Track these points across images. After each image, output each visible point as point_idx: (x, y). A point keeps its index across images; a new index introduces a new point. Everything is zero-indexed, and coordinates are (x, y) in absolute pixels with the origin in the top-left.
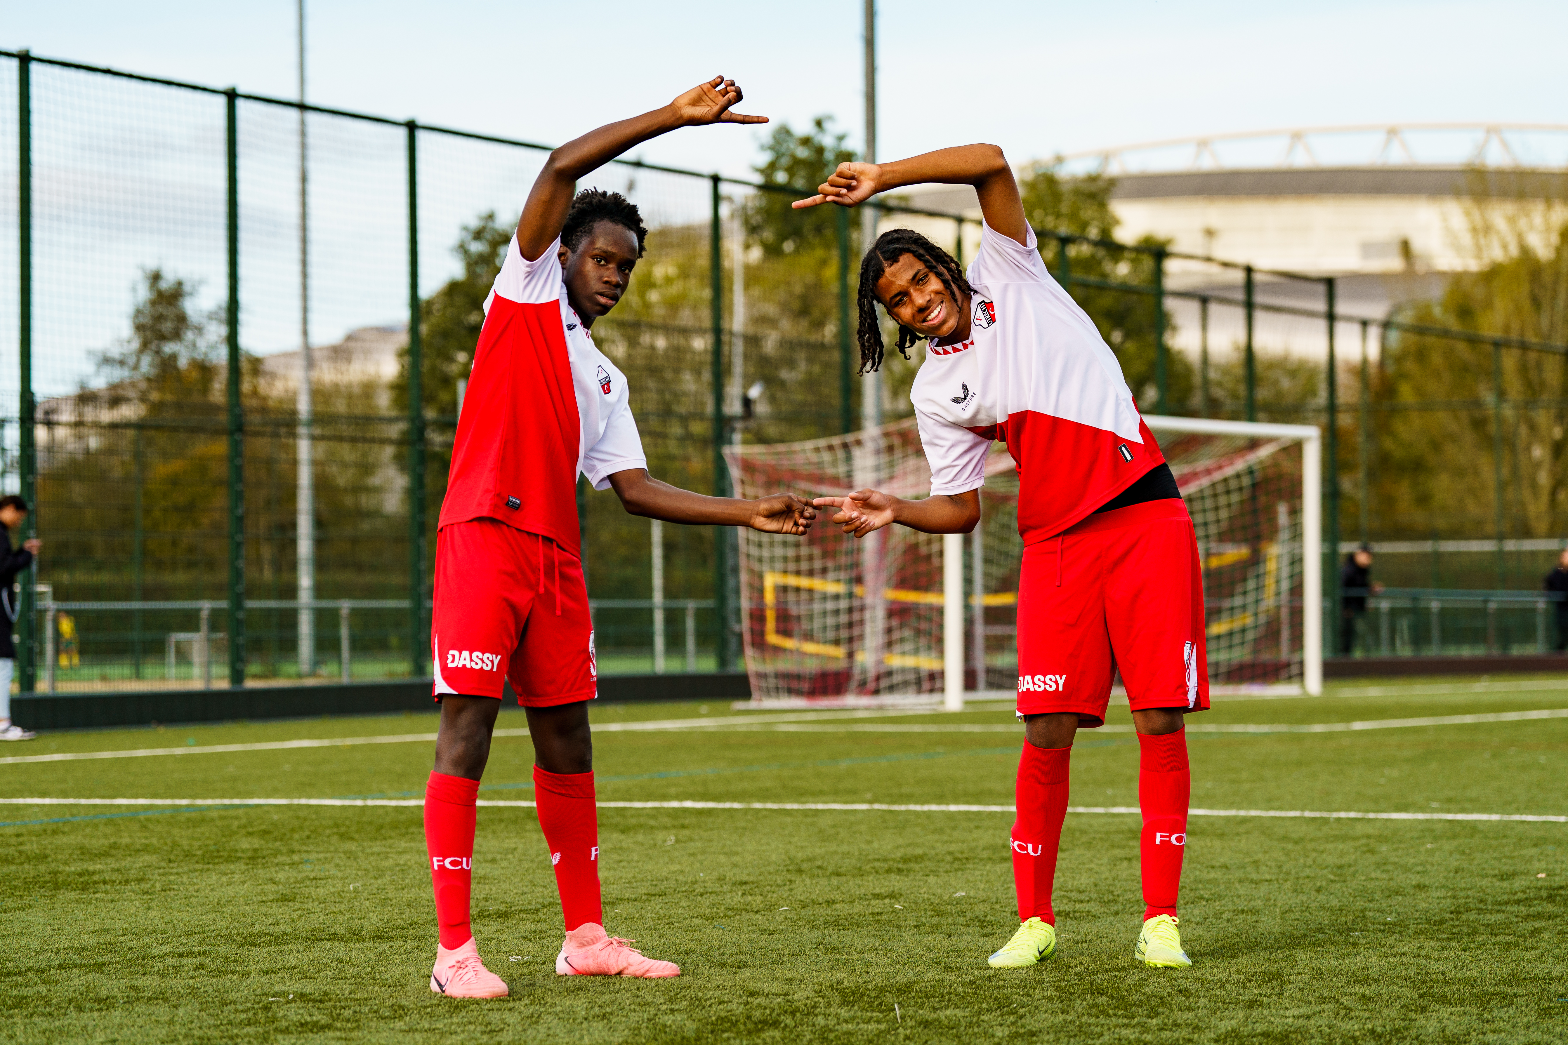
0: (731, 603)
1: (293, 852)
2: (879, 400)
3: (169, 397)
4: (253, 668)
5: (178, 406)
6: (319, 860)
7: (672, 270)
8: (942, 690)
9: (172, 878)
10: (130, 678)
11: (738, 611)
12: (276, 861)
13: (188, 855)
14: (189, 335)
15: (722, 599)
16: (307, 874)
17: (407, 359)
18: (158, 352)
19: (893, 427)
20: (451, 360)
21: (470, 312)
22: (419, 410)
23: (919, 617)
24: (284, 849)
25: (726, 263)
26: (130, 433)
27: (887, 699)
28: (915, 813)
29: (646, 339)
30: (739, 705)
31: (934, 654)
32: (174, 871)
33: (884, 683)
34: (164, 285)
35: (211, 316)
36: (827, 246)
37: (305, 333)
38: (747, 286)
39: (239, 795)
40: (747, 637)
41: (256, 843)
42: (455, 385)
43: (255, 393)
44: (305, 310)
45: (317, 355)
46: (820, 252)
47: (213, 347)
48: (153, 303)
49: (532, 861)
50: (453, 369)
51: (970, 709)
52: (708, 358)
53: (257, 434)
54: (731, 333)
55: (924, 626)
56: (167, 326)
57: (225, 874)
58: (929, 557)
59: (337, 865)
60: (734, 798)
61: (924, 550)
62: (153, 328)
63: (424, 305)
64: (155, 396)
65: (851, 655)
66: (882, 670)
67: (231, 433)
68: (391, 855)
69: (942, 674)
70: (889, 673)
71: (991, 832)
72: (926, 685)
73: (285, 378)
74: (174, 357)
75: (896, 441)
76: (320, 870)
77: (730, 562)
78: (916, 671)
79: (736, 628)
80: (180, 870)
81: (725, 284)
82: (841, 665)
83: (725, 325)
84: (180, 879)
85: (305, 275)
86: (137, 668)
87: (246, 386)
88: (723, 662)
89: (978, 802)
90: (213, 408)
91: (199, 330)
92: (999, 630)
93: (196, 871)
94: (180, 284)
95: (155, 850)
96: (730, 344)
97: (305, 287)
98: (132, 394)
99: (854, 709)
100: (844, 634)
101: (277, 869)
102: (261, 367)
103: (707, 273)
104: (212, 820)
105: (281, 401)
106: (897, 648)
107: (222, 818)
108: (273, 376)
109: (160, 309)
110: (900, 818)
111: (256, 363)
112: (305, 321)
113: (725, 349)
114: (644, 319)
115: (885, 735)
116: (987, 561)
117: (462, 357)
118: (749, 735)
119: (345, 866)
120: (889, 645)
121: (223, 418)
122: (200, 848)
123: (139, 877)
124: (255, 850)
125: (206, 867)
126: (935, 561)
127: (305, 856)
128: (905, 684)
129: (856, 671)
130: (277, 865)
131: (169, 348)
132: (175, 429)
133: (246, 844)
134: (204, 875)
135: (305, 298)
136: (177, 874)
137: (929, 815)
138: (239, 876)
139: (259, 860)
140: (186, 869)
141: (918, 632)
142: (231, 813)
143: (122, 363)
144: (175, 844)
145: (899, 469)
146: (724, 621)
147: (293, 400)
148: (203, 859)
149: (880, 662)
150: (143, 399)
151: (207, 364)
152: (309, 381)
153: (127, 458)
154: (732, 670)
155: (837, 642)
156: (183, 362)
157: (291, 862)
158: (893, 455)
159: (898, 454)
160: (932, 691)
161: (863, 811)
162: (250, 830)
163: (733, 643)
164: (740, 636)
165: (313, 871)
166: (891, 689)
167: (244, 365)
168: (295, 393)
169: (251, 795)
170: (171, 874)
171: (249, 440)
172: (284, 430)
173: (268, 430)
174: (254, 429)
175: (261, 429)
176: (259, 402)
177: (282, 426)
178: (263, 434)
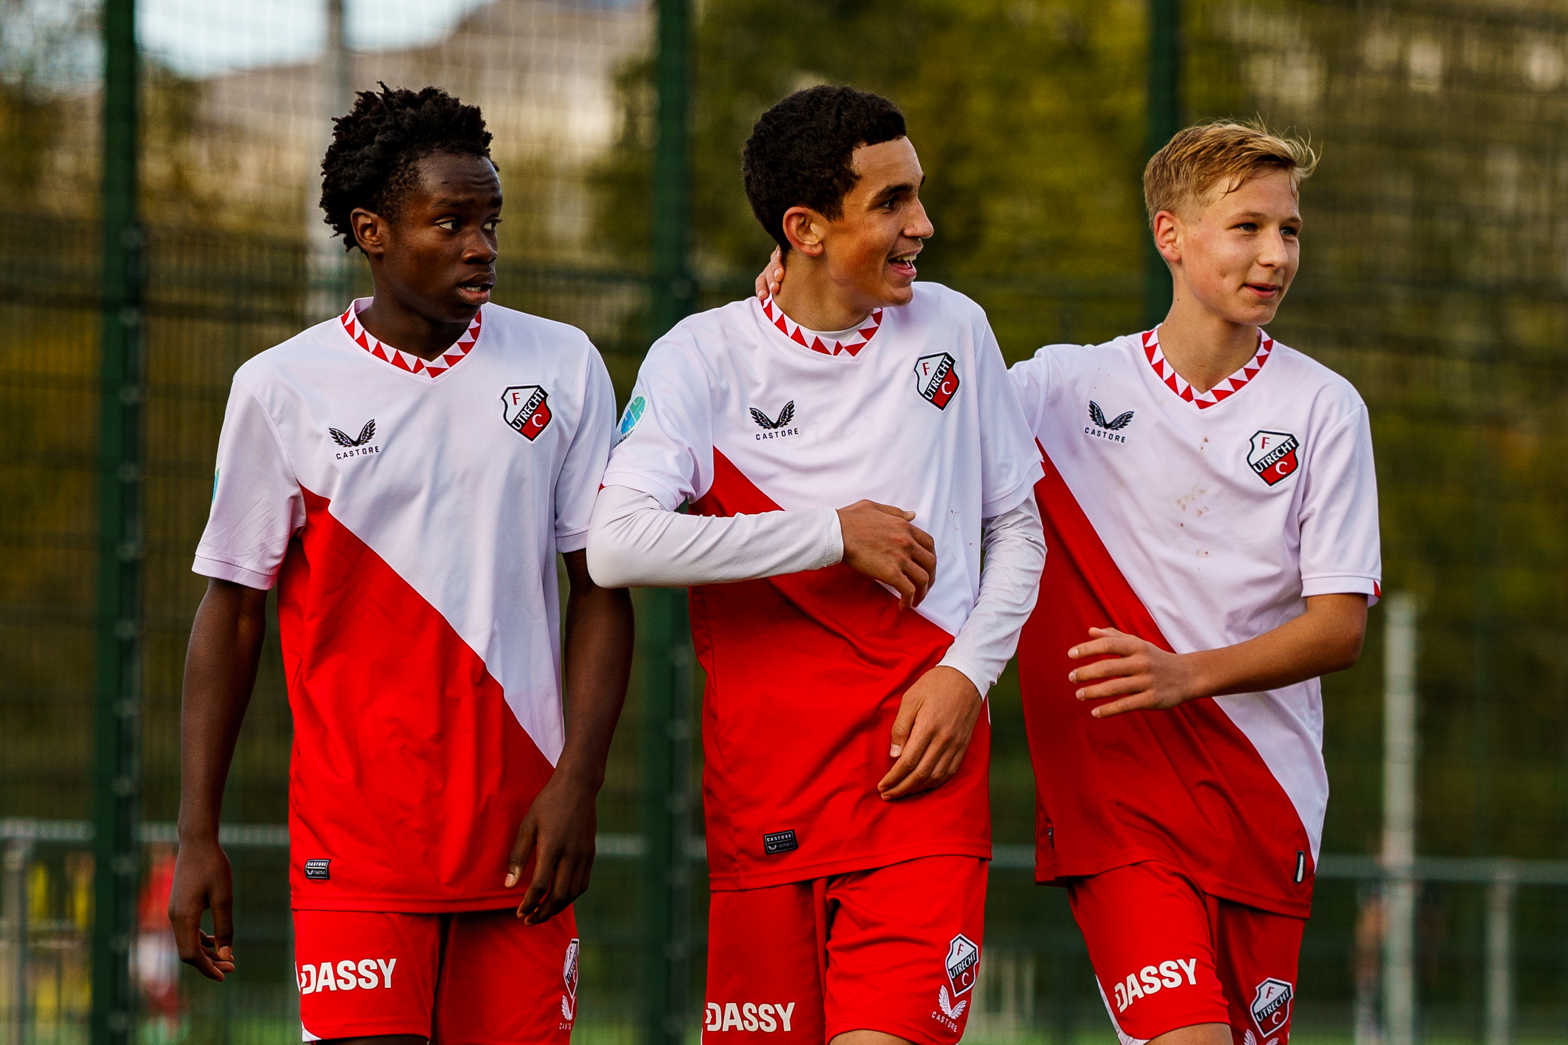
17: (646, 96)
22: (683, 248)
29: (1380, 47)
43: (180, 188)
47: (53, 41)
53: (183, 312)
67: (109, 307)
73: (276, 143)
87: (155, 166)
90: (54, 230)
102: (204, 109)
105: (259, 212)
108: (235, 133)
121: (84, 261)
151: (36, 93)
167: (152, 100)
171: (160, 326)
172: (267, 304)
173: (219, 300)
174: (176, 296)
175: (197, 298)
176: (194, 216)
177: (255, 287)
178: (201, 312)
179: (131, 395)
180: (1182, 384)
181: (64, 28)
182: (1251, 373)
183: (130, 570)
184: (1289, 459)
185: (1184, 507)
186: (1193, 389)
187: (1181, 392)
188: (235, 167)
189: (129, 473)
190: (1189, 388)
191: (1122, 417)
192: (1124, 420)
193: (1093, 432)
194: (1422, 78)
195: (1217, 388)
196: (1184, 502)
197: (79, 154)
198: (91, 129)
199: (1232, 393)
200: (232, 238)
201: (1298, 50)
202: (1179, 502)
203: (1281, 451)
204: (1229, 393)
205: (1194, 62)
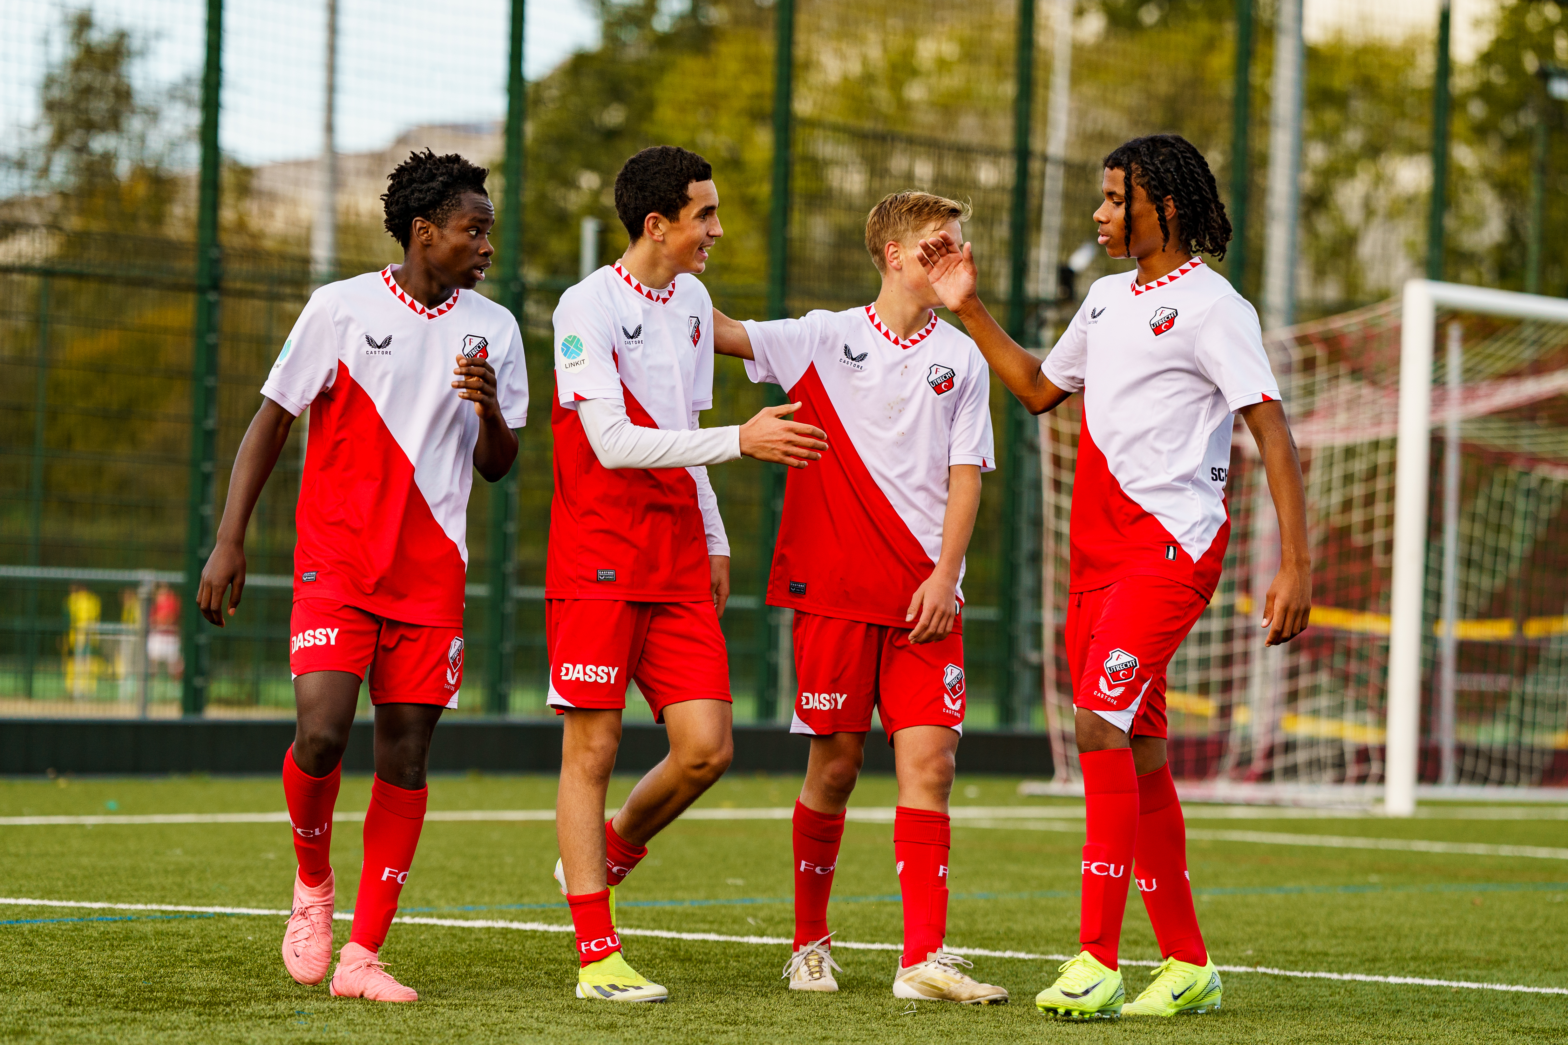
0: (1025, 615)
1: (278, 997)
2: (1292, 280)
3: (97, 226)
4: (221, 687)
5: (112, 240)
6: (318, 1011)
7: (949, 49)
8: (1381, 779)
9: (73, 1031)
10: (14, 695)
11: (1037, 628)
12: (249, 1011)
13: (100, 994)
14: (135, 124)
15: (1010, 607)
16: (299, 1034)
18: (82, 149)
19: (1313, 328)
20: (570, 184)
21: (606, 105)
22: (517, 264)
23: (1348, 653)
24: (263, 992)
25: (1042, 39)
26: (32, 281)
27: (1283, 790)
28: (1329, 984)
29: (898, 163)
30: (1032, 787)
31: (1369, 717)
32: (77, 1020)
33: (1279, 762)
34: (95, 37)
35: (174, 94)
36: (1216, 16)
37: (330, 128)
38: (1075, 80)
39: (188, 898)
40: (1050, 673)
41: (216, 979)
42: (578, 227)
43: (241, 226)
44: (331, 89)
45: (350, 165)
46: (1203, 27)
47: (173, 145)
48: (77, 66)
49: (677, 1031)
50: (573, 201)
51: (1425, 813)
52: (1006, 200)
53: (242, 294)
54: (1045, 159)
55: (1354, 667)
56: (99, 107)
57: (162, 1029)
58: (1367, 551)
59: (350, 1022)
60: (1020, 943)
61: (1358, 539)
62: (74, 107)
63: (529, 90)
64: (74, 223)
65: (1225, 712)
66: (1279, 738)
67: (201, 290)
68: (440, 1010)
69: (1382, 751)
70: (1289, 747)
71: (1459, 1024)
72: (1352, 770)
73: (294, 202)
74: (108, 158)
75: (1320, 352)
76: (321, 1029)
77: (1026, 545)
78: (1337, 743)
79: (1033, 657)
80: (85, 1019)
81: (1039, 74)
82: (1210, 728)
83: (1036, 145)
84: (85, 1035)
85: (333, 29)
86: (29, 677)
87: (227, 215)
88: (1006, 713)
89: (1438, 974)
90: (171, 248)
91: (153, 115)
92: (1484, 682)
93: (113, 1021)
94: (122, 36)
95: (46, 985)
96: (1043, 175)
97: (332, 49)
98: (35, 217)
99: (1228, 804)
100: (1216, 675)
101: (249, 1024)
102: (255, 183)
103: (1011, 56)
104: (144, 938)
105: (285, 241)
106: (1304, 704)
107: (159, 935)
108: (272, 197)
109: (86, 77)
110: (1303, 991)
111: (246, 173)
112: (330, 108)
113: (1035, 184)
114: (899, 128)
115: (1278, 850)
116: (1467, 562)
117: (589, 180)
118: (1048, 837)
119: (363, 1023)
120: (1292, 697)
121: (188, 265)
122: (121, 984)
123: (17, 1028)
124: (213, 991)
125: (130, 1015)
126: (1378, 558)
127: (296, 1005)
128: (1315, 766)
129: (1234, 742)
130: (250, 1017)
131: (100, 143)
132: (107, 279)
133: (197, 980)
134: (127, 1029)
135: (331, 68)
136: (82, 1025)
137: (1351, 988)
138: (185, 1033)
139: (221, 1008)
140: (96, 1017)
141: (1345, 679)
142: (174, 926)
143: (21, 165)
144: (80, 974)
145: (1320, 401)
146: (1010, 644)
147: (306, 241)
148: (123, 1004)
149: (1274, 727)
150: (53, 227)
151: (163, 174)
152: (333, 210)
153: (21, 323)
154: (1020, 727)
155: (1204, 689)
156: (123, 168)
157: (272, 1013)
158: (1314, 375)
159: (1321, 374)
160: (1362, 779)
161: (1239, 975)
162: (206, 957)
163: (1025, 681)
164: (1039, 670)
165: (309, 1030)
166: (1291, 772)
167: (227, 178)
168: (309, 229)
169: (208, 898)
170: (71, 1025)
171: (230, 302)
172: (288, 290)
173: (261, 288)
174: (238, 285)
175: (250, 286)
176: (248, 241)
177: (282, 281)
178: (251, 294)
179: (211, 339)
180: (893, 336)
181: (180, 138)
182: (928, 332)
183: (209, 436)
184: (949, 382)
185: (892, 408)
186: (899, 338)
187: (892, 340)
188: (272, 215)
189: (210, 381)
190: (897, 338)
191: (862, 355)
192: (862, 357)
193: (844, 362)
194: (921, 180)
195: (911, 338)
196: (892, 405)
197: (186, 206)
198: (192, 194)
199: (919, 341)
200: (269, 254)
201: (853, 163)
202: (889, 405)
203: (945, 377)
204: (918, 341)
205: (798, 169)
